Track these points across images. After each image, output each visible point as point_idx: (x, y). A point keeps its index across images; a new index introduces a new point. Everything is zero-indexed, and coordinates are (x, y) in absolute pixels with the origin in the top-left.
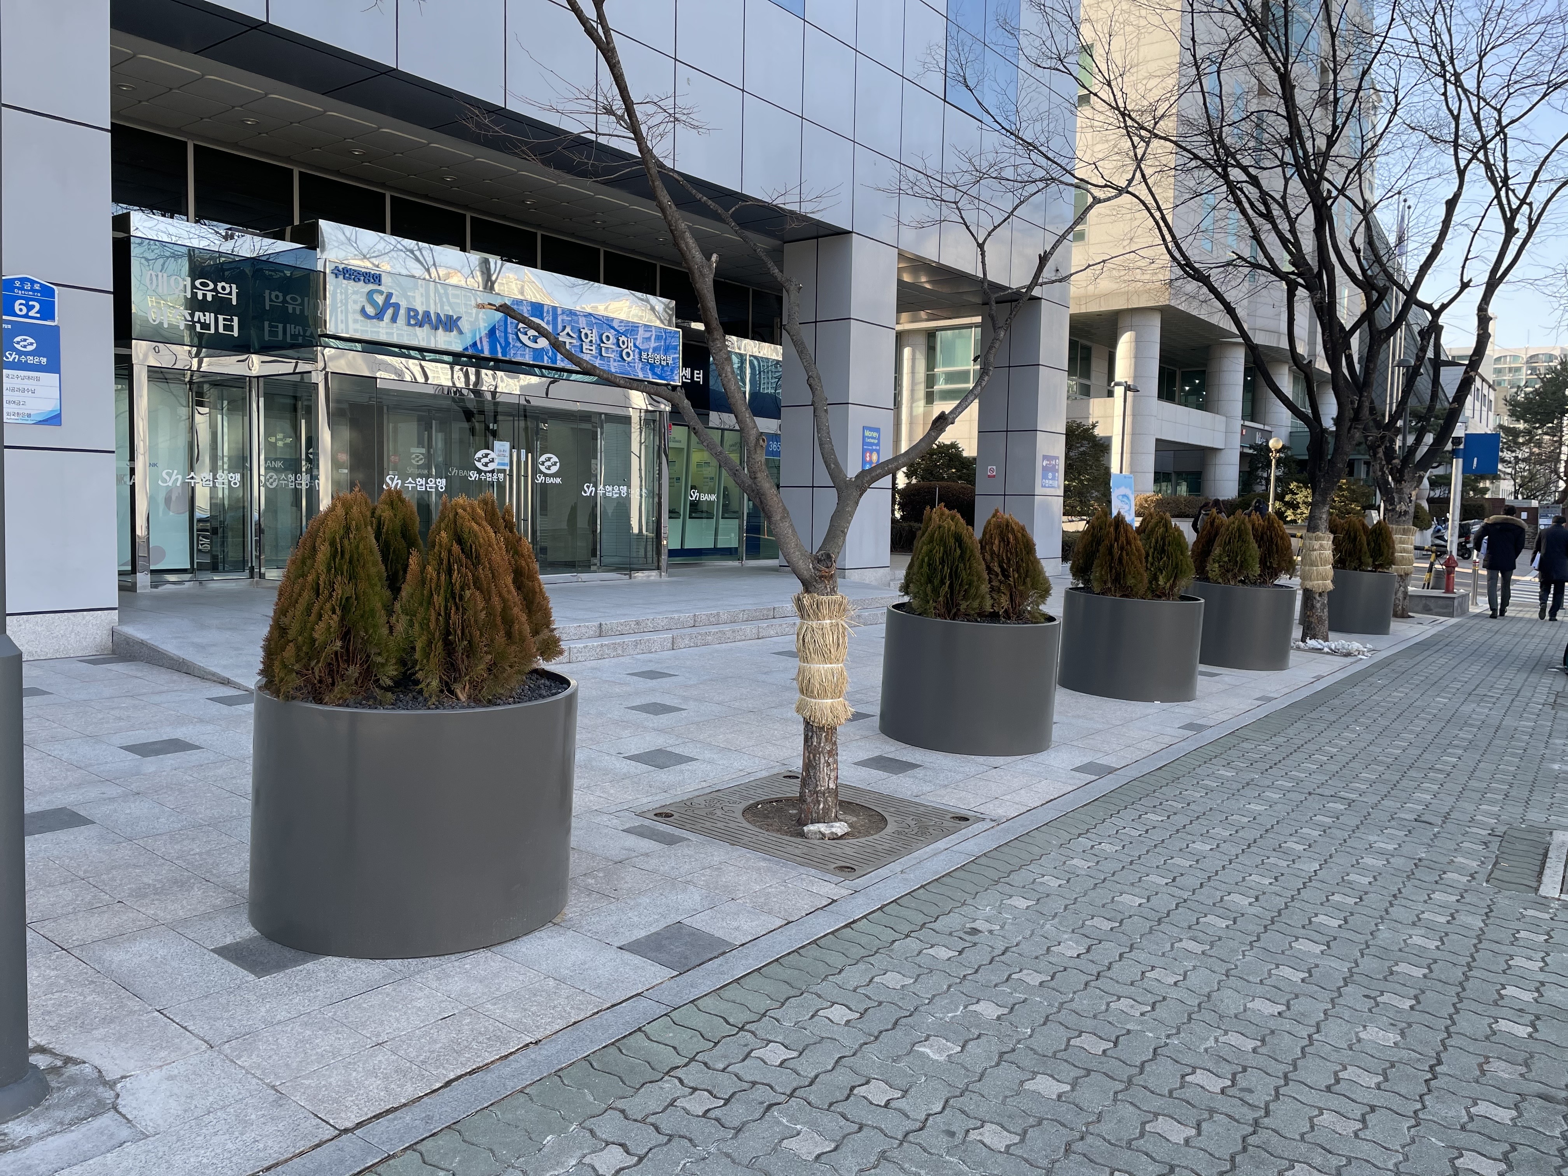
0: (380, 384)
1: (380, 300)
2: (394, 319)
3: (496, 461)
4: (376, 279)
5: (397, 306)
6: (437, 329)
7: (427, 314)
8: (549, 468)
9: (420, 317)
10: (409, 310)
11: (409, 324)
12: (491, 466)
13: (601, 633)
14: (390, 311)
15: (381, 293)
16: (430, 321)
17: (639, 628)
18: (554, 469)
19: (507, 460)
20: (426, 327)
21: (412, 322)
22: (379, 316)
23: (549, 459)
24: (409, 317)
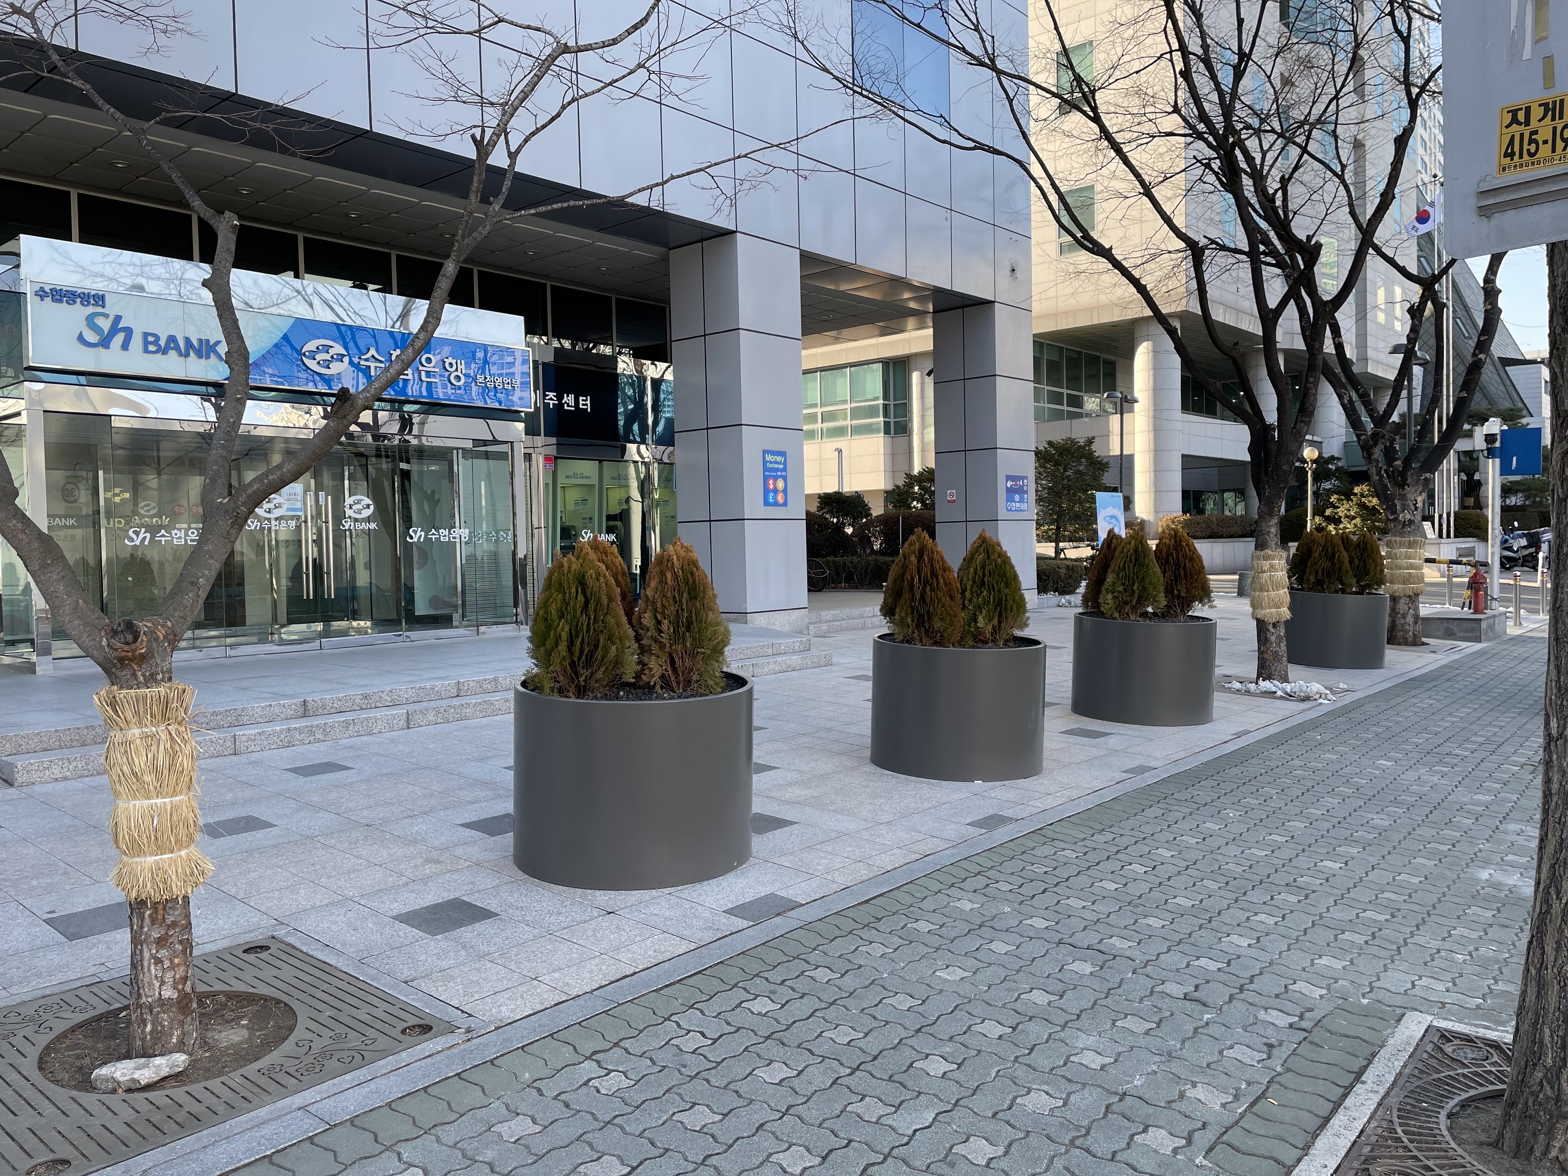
0: (116, 423)
1: (105, 324)
2: (125, 346)
3: (285, 507)
4: (99, 299)
5: (129, 332)
6: (187, 355)
7: (172, 339)
8: (359, 512)
9: (162, 343)
10: (146, 335)
11: (146, 351)
12: (277, 513)
13: (305, 710)
14: (120, 338)
15: (106, 316)
16: (177, 348)
17: (368, 702)
18: (367, 513)
19: (299, 505)
20: (172, 353)
21: (152, 348)
22: (105, 343)
23: (359, 502)
24: (146, 343)
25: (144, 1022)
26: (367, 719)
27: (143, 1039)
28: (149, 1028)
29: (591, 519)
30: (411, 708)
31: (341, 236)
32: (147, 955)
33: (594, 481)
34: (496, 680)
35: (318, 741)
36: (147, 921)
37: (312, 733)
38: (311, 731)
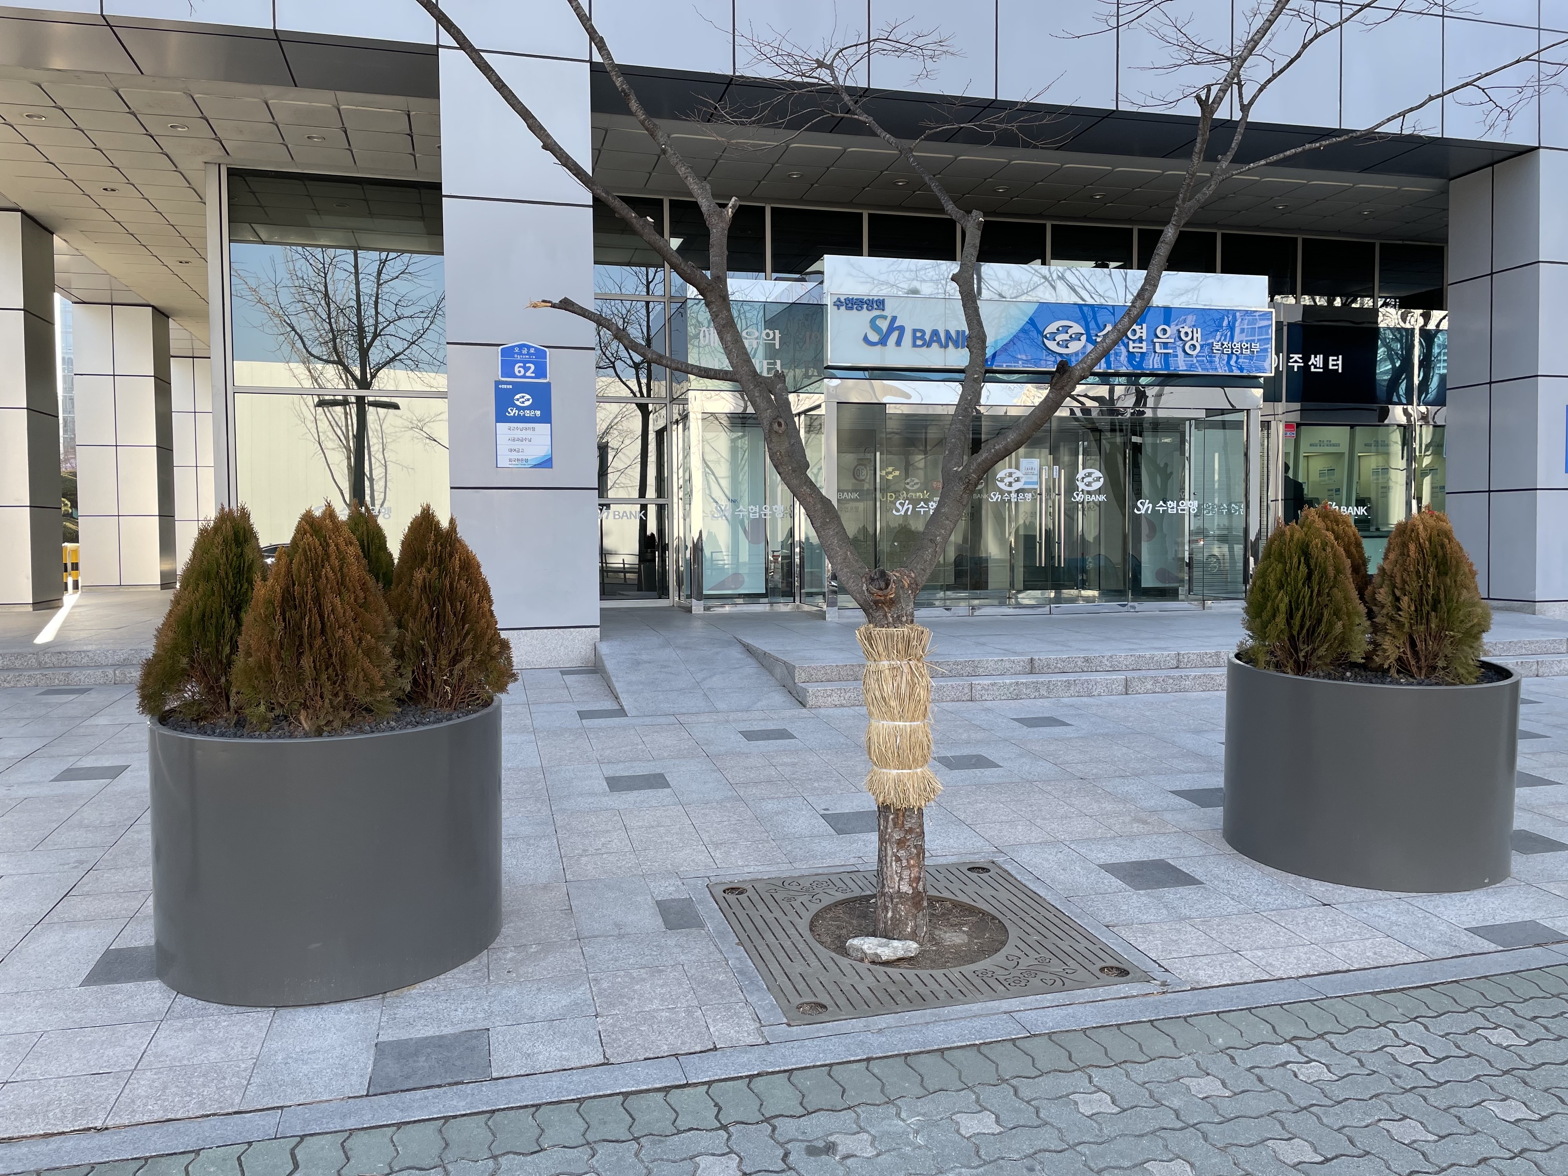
0: (890, 410)
1: (884, 325)
2: (898, 343)
3: (1023, 481)
4: (880, 304)
5: (901, 329)
8: (1089, 484)
12: (1016, 486)
14: (895, 335)
15: (885, 317)
18: (1096, 486)
19: (1035, 478)
22: (883, 342)
23: (1090, 475)
25: (886, 909)
26: (1087, 681)
27: (885, 923)
28: (890, 914)
29: (1338, 490)
30: (1130, 675)
31: (1085, 219)
32: (890, 853)
33: (1344, 448)
34: (1217, 654)
35: (1042, 697)
36: (891, 823)
37: (1038, 690)
38: (1036, 686)
